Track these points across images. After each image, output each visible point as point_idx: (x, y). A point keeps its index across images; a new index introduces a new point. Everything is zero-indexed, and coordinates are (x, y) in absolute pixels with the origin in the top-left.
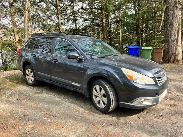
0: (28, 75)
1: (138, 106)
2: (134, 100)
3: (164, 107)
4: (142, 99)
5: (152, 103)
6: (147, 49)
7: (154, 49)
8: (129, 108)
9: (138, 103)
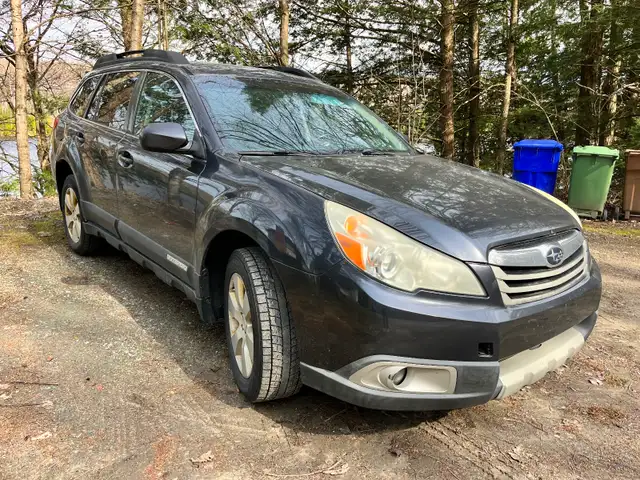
0: (70, 213)
1: (375, 398)
2: (356, 364)
3: (554, 415)
4: (395, 364)
5: (456, 392)
6: (594, 156)
7: (625, 157)
8: (338, 397)
9: (376, 382)
